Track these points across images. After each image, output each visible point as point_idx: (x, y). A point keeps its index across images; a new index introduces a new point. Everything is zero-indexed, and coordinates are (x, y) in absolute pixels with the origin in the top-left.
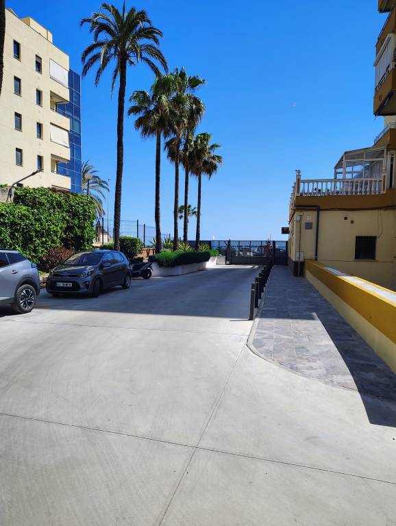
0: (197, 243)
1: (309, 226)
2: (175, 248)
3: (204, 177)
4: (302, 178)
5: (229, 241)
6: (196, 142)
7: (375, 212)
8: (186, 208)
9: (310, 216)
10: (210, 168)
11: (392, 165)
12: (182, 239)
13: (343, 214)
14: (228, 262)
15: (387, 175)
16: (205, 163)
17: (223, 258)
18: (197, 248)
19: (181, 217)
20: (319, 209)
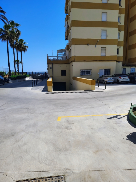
0: (22, 73)
1: (51, 68)
2: (15, 74)
3: (23, 52)
4: (48, 56)
5: (32, 72)
6: (19, 42)
7: (65, 65)
8: (18, 61)
9: (51, 66)
10: (25, 50)
11: (68, 53)
12: (17, 72)
13: (58, 65)
14: (32, 78)
15: (67, 56)
16: (23, 48)
17: (31, 77)
18: (22, 74)
19: (16, 64)
20: (53, 64)
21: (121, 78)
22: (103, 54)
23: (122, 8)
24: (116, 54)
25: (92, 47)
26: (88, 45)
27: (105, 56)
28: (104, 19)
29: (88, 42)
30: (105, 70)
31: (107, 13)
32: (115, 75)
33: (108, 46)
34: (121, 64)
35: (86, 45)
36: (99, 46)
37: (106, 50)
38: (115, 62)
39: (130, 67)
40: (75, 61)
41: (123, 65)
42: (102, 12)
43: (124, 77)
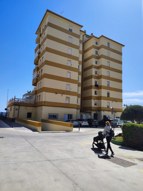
1: (17, 109)
4: (16, 98)
7: (31, 108)
9: (17, 107)
11: (35, 98)
13: (25, 107)
15: (34, 100)
20: (19, 106)
21: (83, 122)
22: (68, 102)
23: (80, 71)
24: (76, 104)
25: (59, 95)
26: (56, 94)
27: (69, 104)
28: (69, 77)
29: (56, 91)
30: (69, 115)
31: (70, 73)
32: (78, 120)
33: (71, 97)
34: (79, 111)
35: (55, 94)
36: (65, 96)
37: (69, 99)
38: (76, 109)
39: (86, 114)
40: (44, 106)
41: (81, 112)
42: (68, 72)
43: (85, 122)
